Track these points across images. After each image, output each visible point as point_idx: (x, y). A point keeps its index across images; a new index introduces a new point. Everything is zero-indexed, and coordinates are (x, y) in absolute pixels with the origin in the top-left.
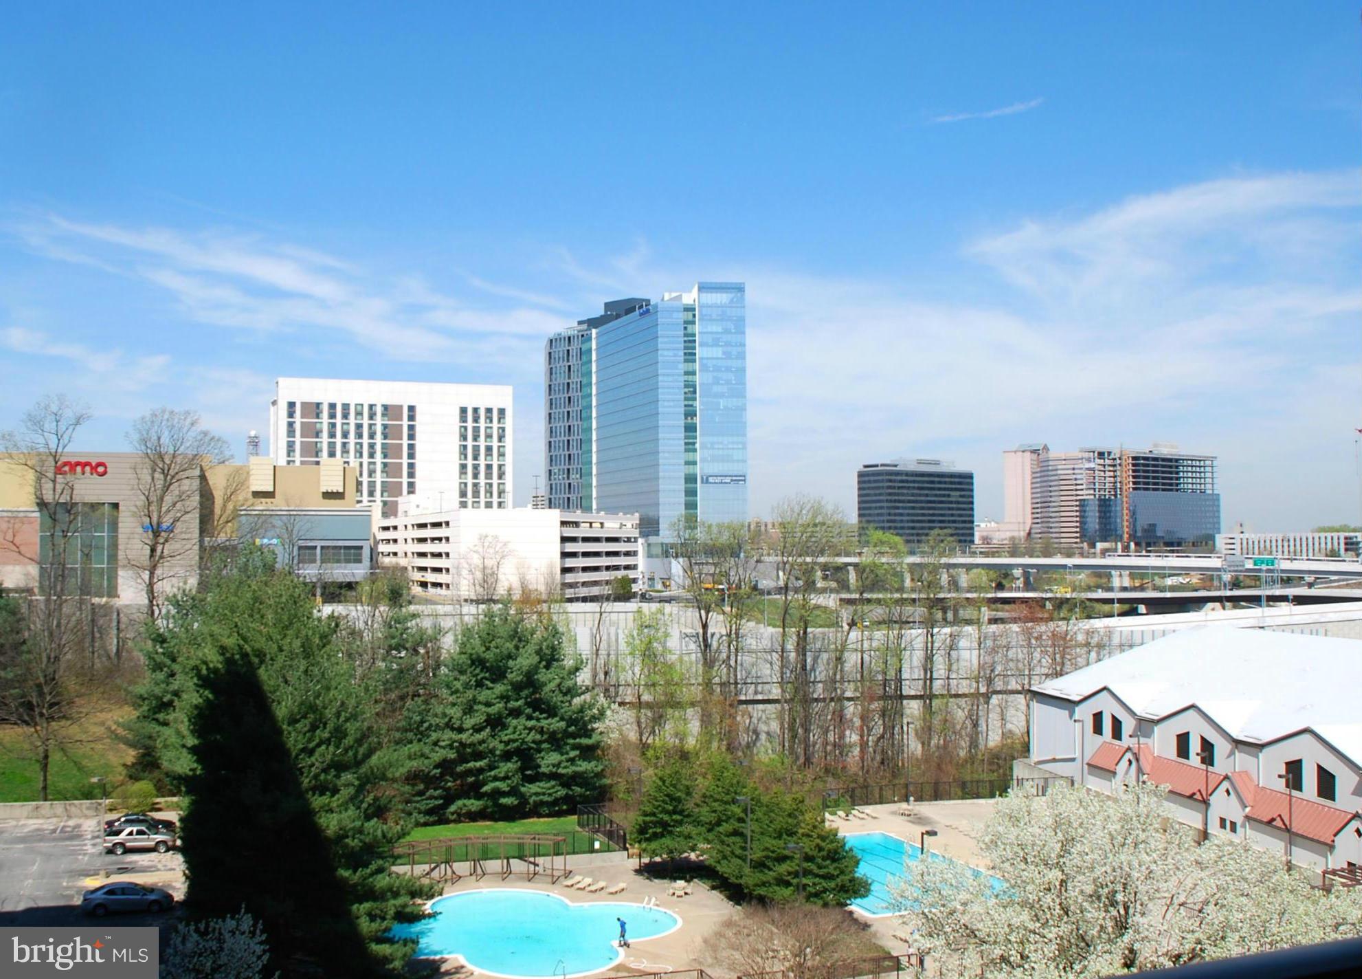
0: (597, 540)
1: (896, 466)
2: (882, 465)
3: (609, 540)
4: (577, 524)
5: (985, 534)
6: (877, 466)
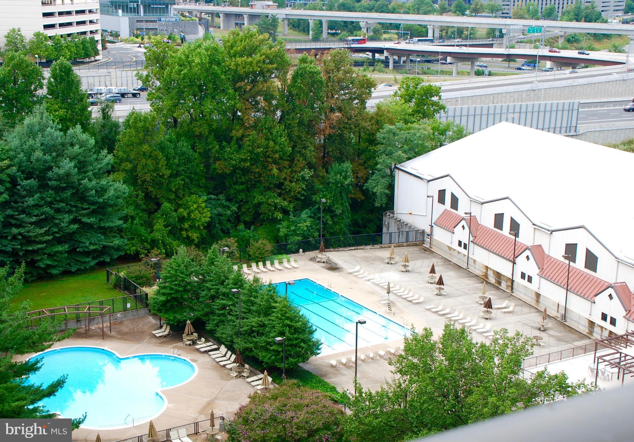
3: (78, 12)
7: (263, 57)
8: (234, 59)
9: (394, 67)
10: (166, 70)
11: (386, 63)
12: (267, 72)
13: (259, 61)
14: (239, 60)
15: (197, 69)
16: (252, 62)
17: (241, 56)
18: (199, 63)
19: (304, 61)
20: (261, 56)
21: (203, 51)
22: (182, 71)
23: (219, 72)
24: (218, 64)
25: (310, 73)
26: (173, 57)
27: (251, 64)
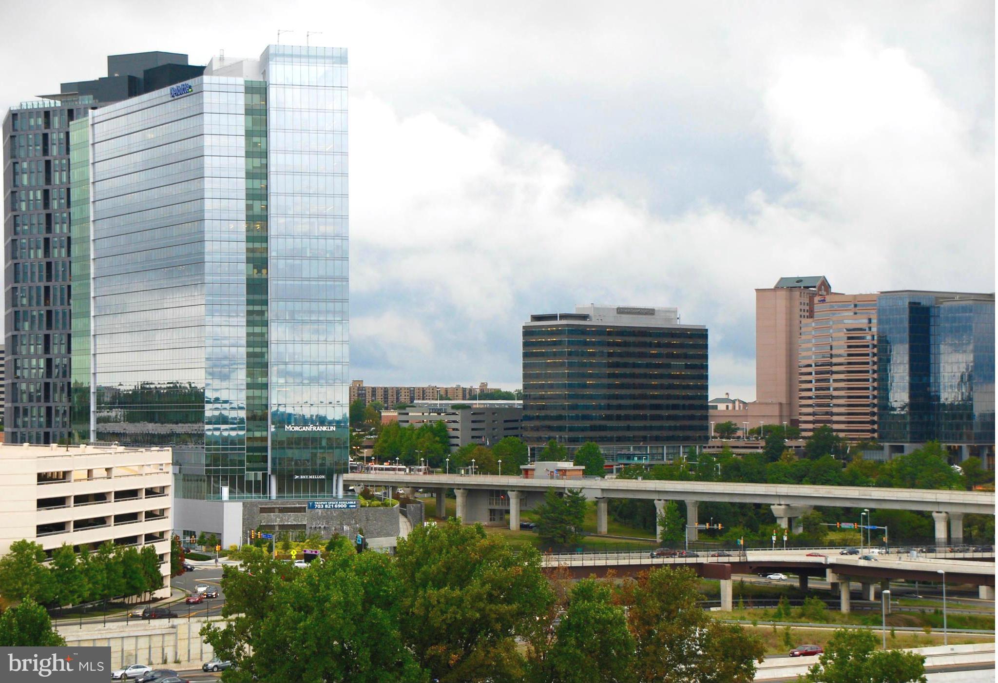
0: (100, 498)
1: (585, 317)
2: (563, 317)
3: (121, 495)
4: (64, 477)
5: (723, 421)
6: (553, 317)
7: (488, 586)
8: (421, 593)
9: (852, 607)
10: (266, 620)
11: (831, 597)
12: (497, 620)
13: (478, 597)
14: (433, 593)
15: (333, 616)
16: (461, 600)
17: (439, 585)
18: (340, 603)
19: (584, 594)
20: (483, 584)
21: (352, 576)
22: (300, 621)
23: (387, 622)
24: (387, 604)
25: (598, 621)
26: (283, 589)
27: (460, 602)
